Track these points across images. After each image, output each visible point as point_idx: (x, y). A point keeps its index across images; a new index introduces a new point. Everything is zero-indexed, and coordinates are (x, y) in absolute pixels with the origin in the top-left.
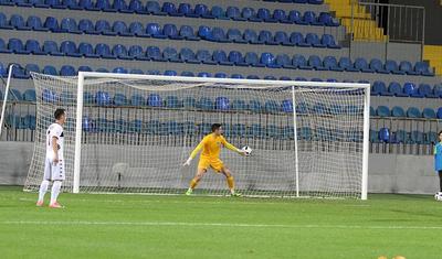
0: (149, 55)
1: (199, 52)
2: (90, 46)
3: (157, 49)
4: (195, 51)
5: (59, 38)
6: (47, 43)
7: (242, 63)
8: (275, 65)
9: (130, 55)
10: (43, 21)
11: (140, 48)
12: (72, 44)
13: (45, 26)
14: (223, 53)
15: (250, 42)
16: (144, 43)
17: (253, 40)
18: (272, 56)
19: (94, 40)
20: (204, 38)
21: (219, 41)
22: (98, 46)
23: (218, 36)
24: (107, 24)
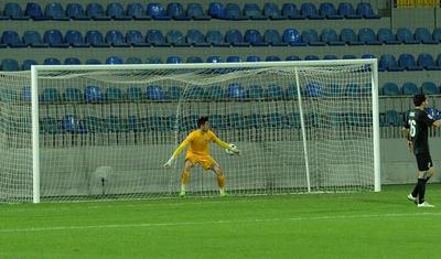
0: (150, 40)
1: (209, 33)
2: (79, 34)
3: (158, 32)
4: (205, 33)
5: (41, 27)
6: (27, 34)
7: (261, 42)
8: (301, 42)
9: (127, 41)
10: (24, 8)
11: (139, 33)
12: (57, 33)
13: (26, 14)
14: (237, 32)
15: (271, 18)
16: (143, 27)
17: (275, 15)
18: (296, 32)
19: (83, 27)
20: (215, 17)
21: (234, 19)
22: (89, 33)
23: (233, 13)
24: (100, 7)
